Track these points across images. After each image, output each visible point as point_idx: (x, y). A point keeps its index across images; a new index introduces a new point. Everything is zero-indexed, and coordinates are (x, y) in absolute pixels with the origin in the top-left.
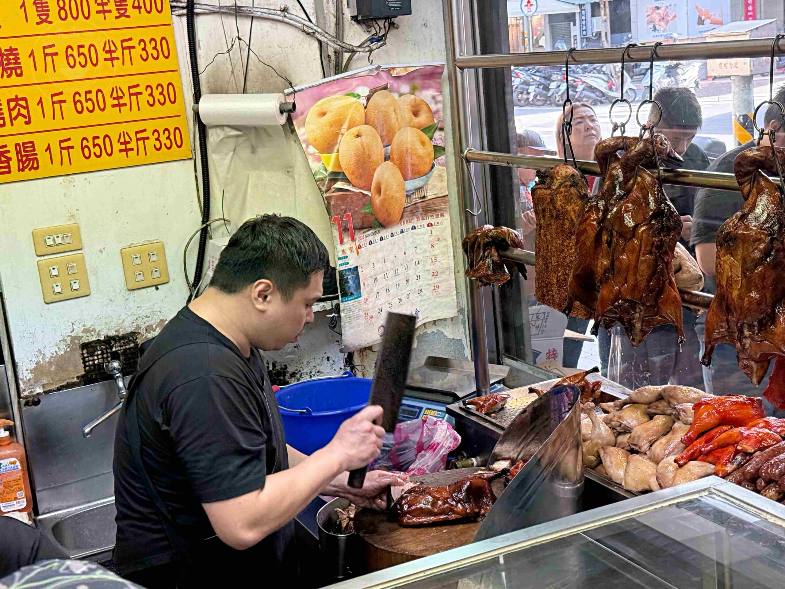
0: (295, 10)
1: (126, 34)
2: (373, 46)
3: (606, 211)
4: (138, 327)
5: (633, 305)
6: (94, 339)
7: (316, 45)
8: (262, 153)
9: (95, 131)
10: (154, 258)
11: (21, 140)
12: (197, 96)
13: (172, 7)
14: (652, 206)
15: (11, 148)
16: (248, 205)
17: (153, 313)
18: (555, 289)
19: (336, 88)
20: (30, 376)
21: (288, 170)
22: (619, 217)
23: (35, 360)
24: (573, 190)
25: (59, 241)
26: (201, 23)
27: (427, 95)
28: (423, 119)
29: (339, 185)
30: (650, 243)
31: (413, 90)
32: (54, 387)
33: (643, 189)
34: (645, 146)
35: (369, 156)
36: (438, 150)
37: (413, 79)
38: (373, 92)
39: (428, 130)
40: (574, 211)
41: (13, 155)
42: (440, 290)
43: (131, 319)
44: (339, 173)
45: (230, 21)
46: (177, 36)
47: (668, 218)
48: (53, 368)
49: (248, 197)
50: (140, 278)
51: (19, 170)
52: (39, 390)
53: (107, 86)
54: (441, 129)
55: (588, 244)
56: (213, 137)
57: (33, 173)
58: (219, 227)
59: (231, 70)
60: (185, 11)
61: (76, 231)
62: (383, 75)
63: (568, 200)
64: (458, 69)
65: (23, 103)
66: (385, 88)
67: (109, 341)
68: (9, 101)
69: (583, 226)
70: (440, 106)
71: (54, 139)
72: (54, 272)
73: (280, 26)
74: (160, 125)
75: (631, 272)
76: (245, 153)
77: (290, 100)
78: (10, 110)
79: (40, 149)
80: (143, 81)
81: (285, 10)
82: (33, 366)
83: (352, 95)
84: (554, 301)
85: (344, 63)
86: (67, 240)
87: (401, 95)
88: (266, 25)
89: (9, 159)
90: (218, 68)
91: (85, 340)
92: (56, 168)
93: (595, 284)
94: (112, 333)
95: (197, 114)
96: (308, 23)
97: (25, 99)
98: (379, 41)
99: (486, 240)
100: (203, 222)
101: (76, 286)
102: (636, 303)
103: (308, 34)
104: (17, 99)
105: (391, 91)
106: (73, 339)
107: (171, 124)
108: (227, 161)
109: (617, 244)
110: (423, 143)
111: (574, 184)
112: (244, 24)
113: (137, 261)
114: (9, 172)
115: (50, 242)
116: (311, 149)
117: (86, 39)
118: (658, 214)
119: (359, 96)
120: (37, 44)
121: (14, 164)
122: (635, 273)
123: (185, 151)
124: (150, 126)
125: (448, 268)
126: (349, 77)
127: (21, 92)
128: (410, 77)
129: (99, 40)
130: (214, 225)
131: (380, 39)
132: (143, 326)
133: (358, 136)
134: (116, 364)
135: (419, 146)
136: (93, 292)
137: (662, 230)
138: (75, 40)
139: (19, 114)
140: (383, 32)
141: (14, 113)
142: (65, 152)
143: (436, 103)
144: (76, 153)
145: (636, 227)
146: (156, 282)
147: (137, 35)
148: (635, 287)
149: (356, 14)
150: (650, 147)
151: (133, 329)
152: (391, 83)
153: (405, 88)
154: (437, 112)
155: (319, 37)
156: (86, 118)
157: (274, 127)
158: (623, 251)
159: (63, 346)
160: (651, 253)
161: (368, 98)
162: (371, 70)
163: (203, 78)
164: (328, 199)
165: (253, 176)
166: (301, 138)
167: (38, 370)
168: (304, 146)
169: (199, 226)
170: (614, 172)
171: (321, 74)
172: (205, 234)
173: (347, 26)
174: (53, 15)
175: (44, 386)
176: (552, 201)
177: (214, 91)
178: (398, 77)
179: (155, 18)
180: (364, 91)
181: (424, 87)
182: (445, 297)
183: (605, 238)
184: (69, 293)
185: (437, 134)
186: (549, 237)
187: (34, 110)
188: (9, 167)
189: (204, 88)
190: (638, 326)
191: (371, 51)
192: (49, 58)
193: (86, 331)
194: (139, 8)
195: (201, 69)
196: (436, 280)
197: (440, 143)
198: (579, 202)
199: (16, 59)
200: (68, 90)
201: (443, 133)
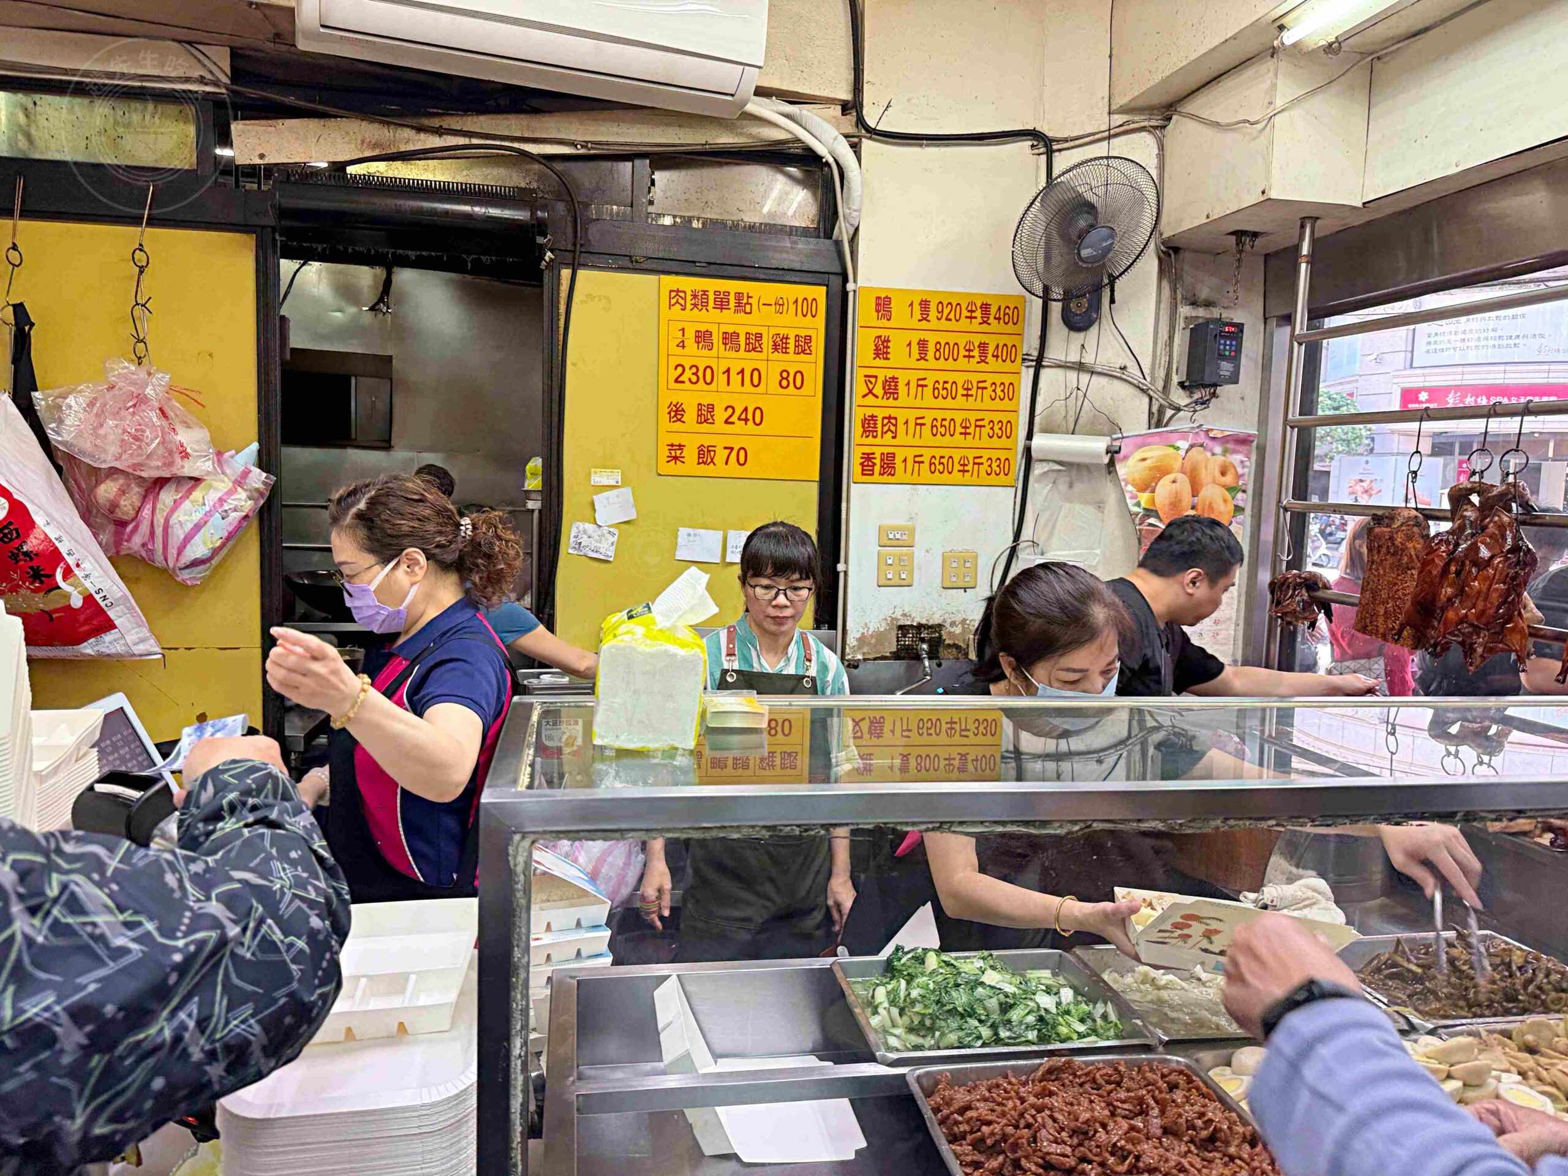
0: (1133, 370)
1: (982, 377)
2: (1198, 408)
3: (1457, 545)
4: (944, 621)
5: (1477, 630)
6: (909, 623)
7: (1147, 400)
8: (1079, 487)
9: (943, 452)
10: (968, 565)
11: (886, 450)
12: (1030, 436)
13: (1024, 359)
14: (1509, 540)
15: (878, 456)
16: (1056, 531)
17: (958, 611)
18: (1381, 620)
19: (1157, 439)
20: (855, 643)
21: (1100, 506)
22: (1474, 549)
23: (861, 631)
24: (1416, 529)
25: (898, 536)
26: (1044, 374)
27: (1236, 458)
28: (1229, 479)
29: (1152, 520)
30: (1505, 573)
31: (1225, 452)
32: (871, 657)
33: (1502, 528)
34: (1508, 489)
35: (1180, 501)
36: (1239, 509)
37: (1227, 442)
38: (1192, 446)
39: (1232, 490)
40: (1415, 548)
41: (877, 461)
42: (1219, 637)
43: (940, 613)
44: (1152, 511)
45: (1072, 375)
46: (1023, 384)
47: (1525, 554)
48: (873, 641)
49: (1058, 525)
50: (954, 579)
51: (880, 474)
52: (860, 657)
53: (959, 417)
54: (1244, 491)
55: (1435, 572)
56: (1037, 470)
57: (890, 479)
58: (1026, 547)
59: (1064, 413)
60: (1034, 363)
61: (912, 531)
62: (1202, 434)
63: (1410, 538)
64: (1288, 428)
65: (893, 421)
66: (1202, 445)
67: (920, 627)
68: (884, 418)
69: (1430, 557)
70: (1246, 470)
71: (910, 453)
72: (890, 562)
73: (1116, 382)
74: (994, 454)
75: (1481, 599)
76: (1063, 486)
77: (1117, 443)
78: (883, 426)
79: (898, 461)
80: (988, 416)
81: (1123, 368)
82: (858, 635)
83: (1173, 446)
84: (1377, 631)
85: (1165, 420)
86: (905, 537)
87: (1213, 454)
88: (1104, 380)
89: (874, 464)
90: (1053, 412)
91: (901, 623)
92: (908, 478)
93: (1435, 611)
94: (924, 622)
95: (1028, 450)
96: (1143, 381)
97: (896, 419)
98: (1202, 404)
99: (1298, 580)
100: (1014, 541)
101: (903, 576)
102: (1481, 629)
103: (1142, 390)
104: (890, 418)
105: (1205, 449)
106: (893, 619)
107: (1003, 455)
108: (1046, 491)
109: (1470, 571)
110: (1225, 501)
111: (1418, 525)
112: (1085, 378)
113: (954, 565)
114: (872, 475)
115: (891, 536)
116: (1130, 488)
117: (950, 377)
118: (1516, 549)
119: (1178, 449)
120: (913, 376)
121: (877, 469)
122: (1486, 600)
123: (1009, 480)
124: (986, 454)
125: (1230, 619)
126: (1172, 432)
127: (893, 412)
128: (1224, 440)
129: (960, 378)
130: (1022, 545)
131: (1204, 403)
132: (949, 621)
133: (1174, 482)
134: (925, 646)
135: (1220, 501)
136: (915, 584)
137: (1518, 563)
138: (942, 377)
139: (889, 430)
140: (1208, 397)
141: (886, 429)
142: (917, 465)
143: (1244, 467)
144: (925, 467)
145: (1492, 557)
146: (965, 585)
147: (991, 379)
148: (1483, 613)
149: (1184, 379)
150: (1512, 490)
151: (940, 622)
152: (1207, 442)
153: (1218, 449)
154: (1242, 475)
155: (1152, 393)
156: (939, 440)
157: (1098, 465)
158: (1476, 579)
159: (884, 624)
160: (1504, 583)
161: (1187, 451)
162: (1193, 428)
163: (1037, 420)
164: (1140, 530)
165: (1066, 506)
166: (1121, 477)
167: (862, 640)
168: (1123, 484)
169: (1009, 543)
170: (1465, 513)
171: (1147, 426)
172: (1013, 551)
173: (1173, 389)
174: (930, 355)
175: (864, 654)
176: (1391, 538)
177: (1046, 430)
178: (1214, 438)
179: (1008, 366)
180: (1184, 445)
181: (1234, 452)
182: (1222, 644)
183: (1453, 568)
184: (897, 581)
185: (1240, 495)
186: (1381, 572)
187: (901, 428)
188: (873, 470)
189: (1036, 428)
190: (1480, 650)
191: (1195, 411)
192: (920, 389)
193: (904, 615)
194: (997, 357)
195: (1037, 412)
196: (1215, 628)
197: (1241, 504)
198: (1421, 541)
199: (896, 386)
200: (929, 416)
201: (1244, 495)
